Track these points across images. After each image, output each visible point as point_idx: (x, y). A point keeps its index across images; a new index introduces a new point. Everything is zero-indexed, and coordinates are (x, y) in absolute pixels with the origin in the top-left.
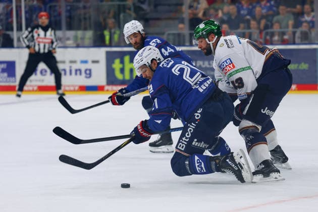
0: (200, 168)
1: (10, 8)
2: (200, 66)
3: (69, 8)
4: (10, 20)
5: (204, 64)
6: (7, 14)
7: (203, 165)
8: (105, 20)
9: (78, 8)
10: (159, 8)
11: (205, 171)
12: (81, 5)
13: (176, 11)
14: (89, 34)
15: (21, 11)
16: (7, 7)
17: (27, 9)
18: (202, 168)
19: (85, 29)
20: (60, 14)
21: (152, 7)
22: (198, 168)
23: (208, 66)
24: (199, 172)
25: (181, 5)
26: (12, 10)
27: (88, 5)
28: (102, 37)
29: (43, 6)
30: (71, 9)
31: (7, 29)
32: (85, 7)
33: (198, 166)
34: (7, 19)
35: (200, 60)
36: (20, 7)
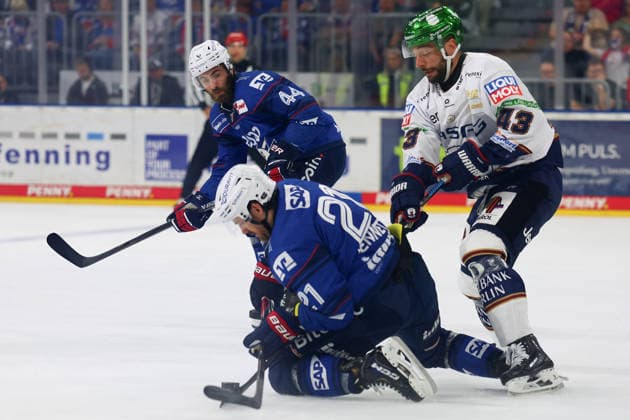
0: (318, 381)
1: (179, 21)
2: (586, 155)
3: (304, 23)
4: (178, 47)
5: (594, 152)
6: (172, 34)
7: (324, 375)
8: (380, 51)
9: (324, 24)
10: (501, 27)
11: (327, 387)
12: (331, 18)
13: (536, 35)
14: (346, 80)
15: (202, 28)
16: (174, 18)
17: (215, 25)
18: (322, 381)
19: (338, 70)
20: (284, 37)
21: (484, 25)
22: (313, 380)
23: (603, 156)
24: (315, 388)
25: (549, 20)
26: (182, 27)
27: (345, 18)
28: (374, 89)
29: (248, 19)
30: (308, 26)
31: (172, 68)
32: (338, 23)
33: (315, 376)
34: (172, 45)
35: (587, 143)
36: (201, 20)
